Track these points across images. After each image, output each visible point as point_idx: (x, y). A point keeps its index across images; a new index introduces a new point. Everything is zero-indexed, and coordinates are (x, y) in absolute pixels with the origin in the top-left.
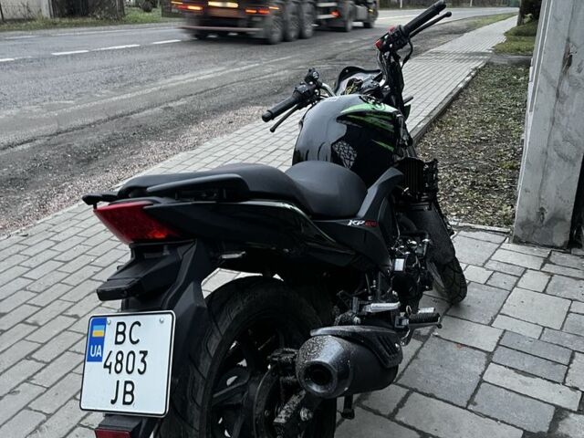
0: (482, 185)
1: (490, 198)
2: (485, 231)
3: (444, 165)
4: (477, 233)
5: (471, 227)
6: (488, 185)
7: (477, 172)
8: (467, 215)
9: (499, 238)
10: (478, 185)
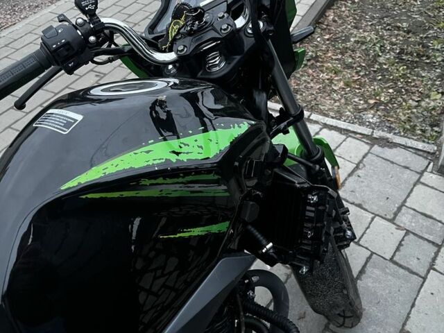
0: (411, 54)
1: (418, 75)
2: (406, 147)
3: (373, 18)
4: (395, 151)
5: (387, 140)
6: (418, 54)
7: (408, 32)
8: (386, 105)
9: (420, 163)
10: (407, 54)
